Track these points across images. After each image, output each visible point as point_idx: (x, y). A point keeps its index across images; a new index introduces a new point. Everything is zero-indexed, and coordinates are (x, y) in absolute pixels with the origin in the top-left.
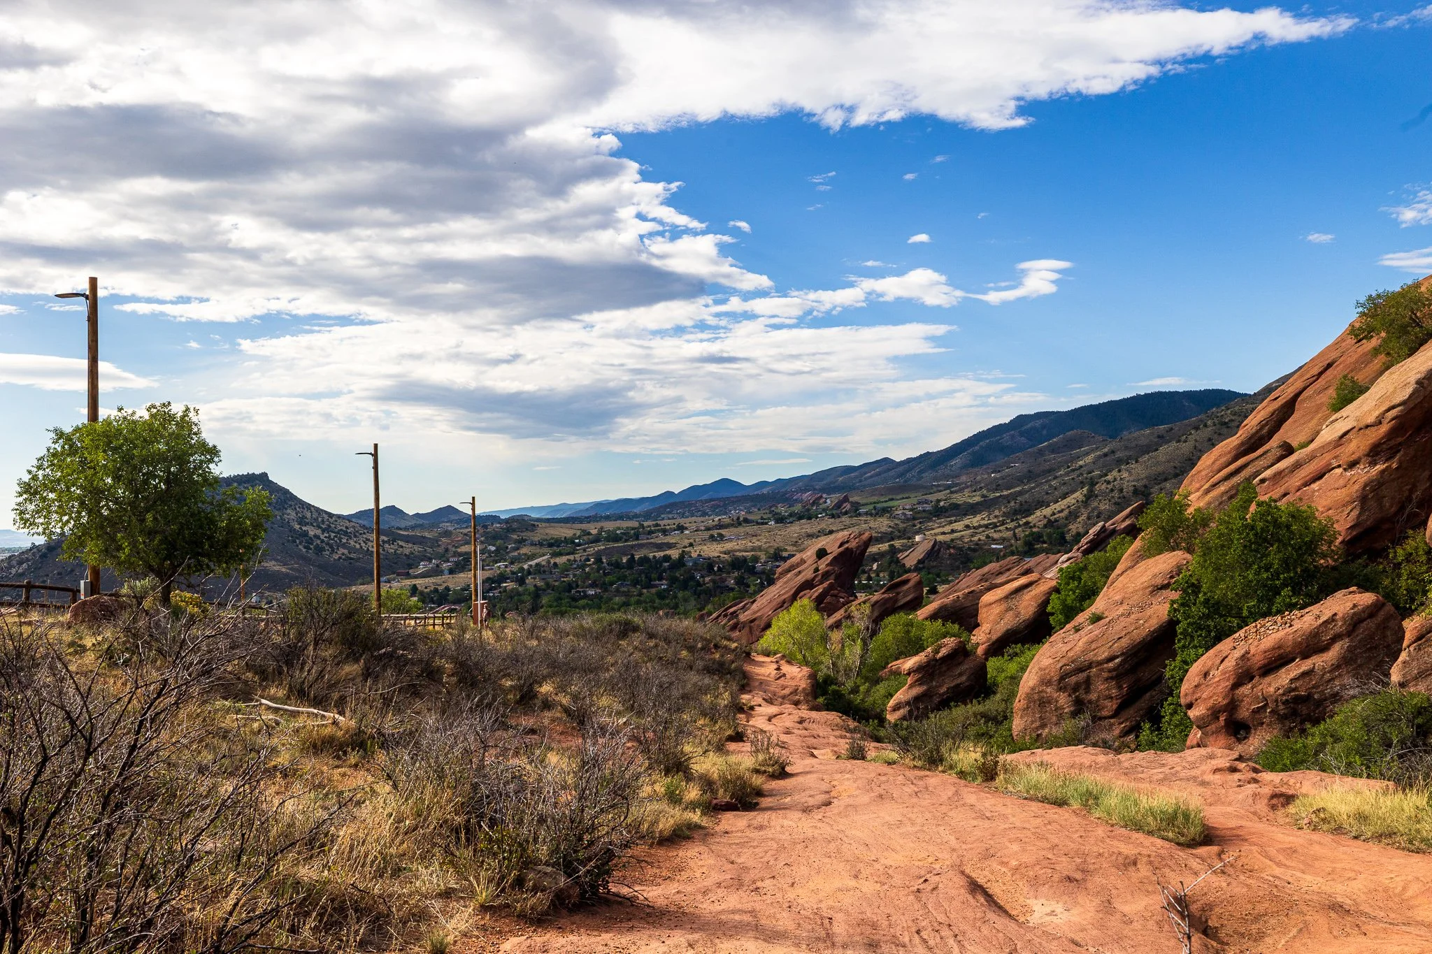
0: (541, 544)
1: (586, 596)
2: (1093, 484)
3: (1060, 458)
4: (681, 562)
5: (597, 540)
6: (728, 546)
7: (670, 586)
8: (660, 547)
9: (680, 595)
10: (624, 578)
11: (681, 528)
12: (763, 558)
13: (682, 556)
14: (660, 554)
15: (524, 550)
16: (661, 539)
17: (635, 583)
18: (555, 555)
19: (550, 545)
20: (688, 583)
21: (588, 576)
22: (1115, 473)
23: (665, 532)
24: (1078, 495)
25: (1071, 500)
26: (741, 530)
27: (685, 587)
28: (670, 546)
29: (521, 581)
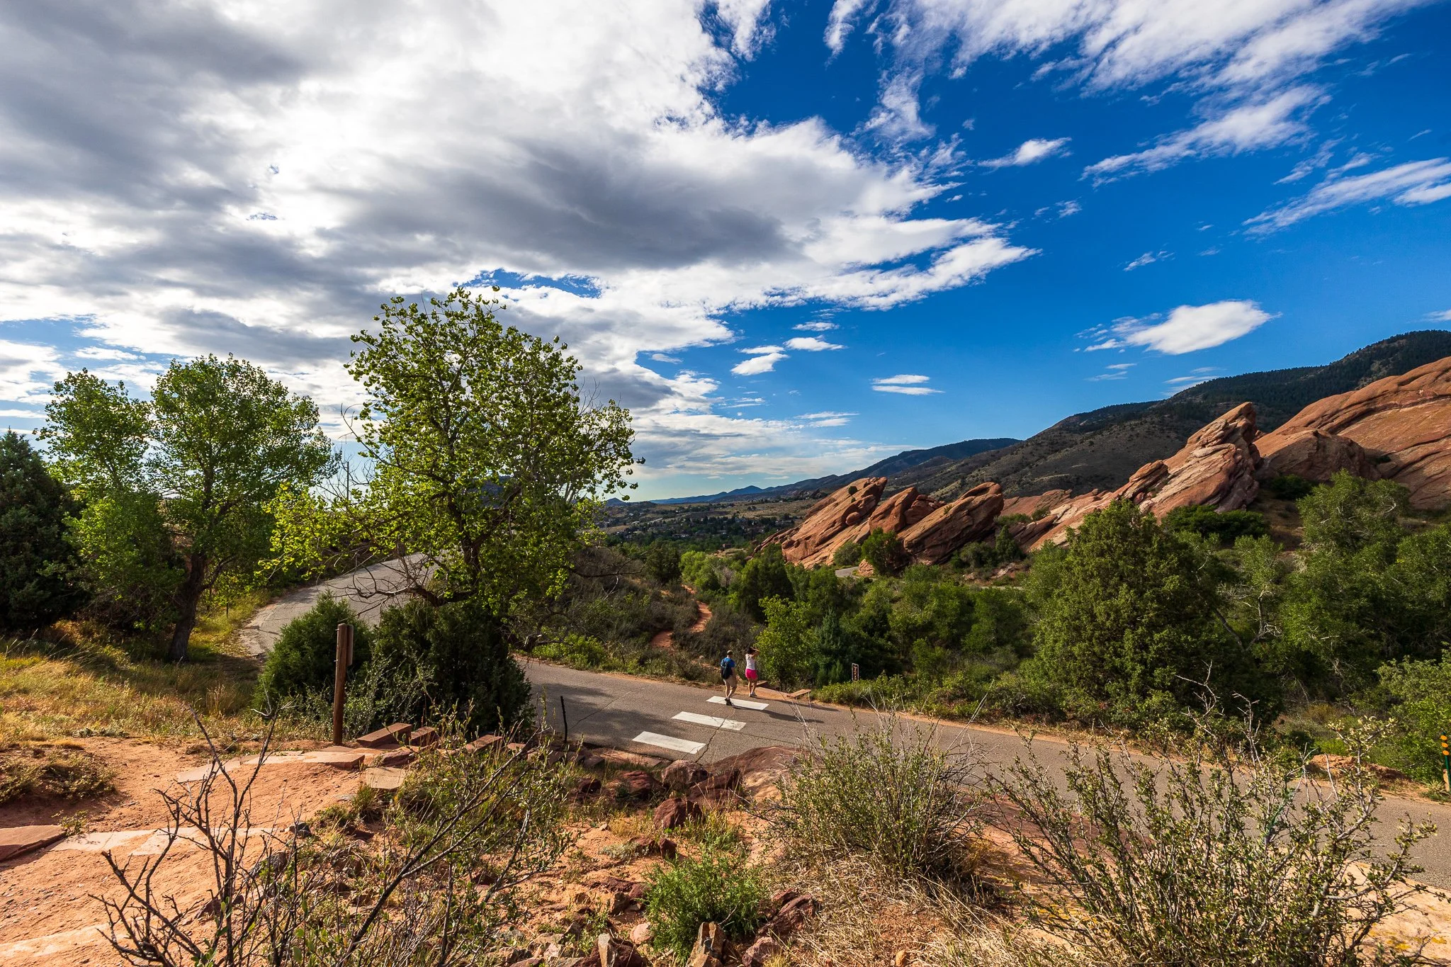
0: (658, 513)
1: (680, 538)
2: (963, 478)
3: (934, 468)
4: (733, 520)
5: (687, 511)
6: (758, 513)
7: (728, 532)
8: (721, 513)
9: (734, 537)
10: (702, 529)
11: (732, 505)
12: (778, 519)
13: (733, 518)
14: (721, 517)
15: (648, 516)
16: (721, 510)
17: (708, 531)
18: (665, 518)
19: (663, 513)
20: (738, 531)
21: (682, 528)
22: (976, 472)
23: (723, 507)
24: (955, 484)
25: (952, 486)
26: (765, 505)
27: (736, 533)
28: (727, 513)
29: (644, 530)
